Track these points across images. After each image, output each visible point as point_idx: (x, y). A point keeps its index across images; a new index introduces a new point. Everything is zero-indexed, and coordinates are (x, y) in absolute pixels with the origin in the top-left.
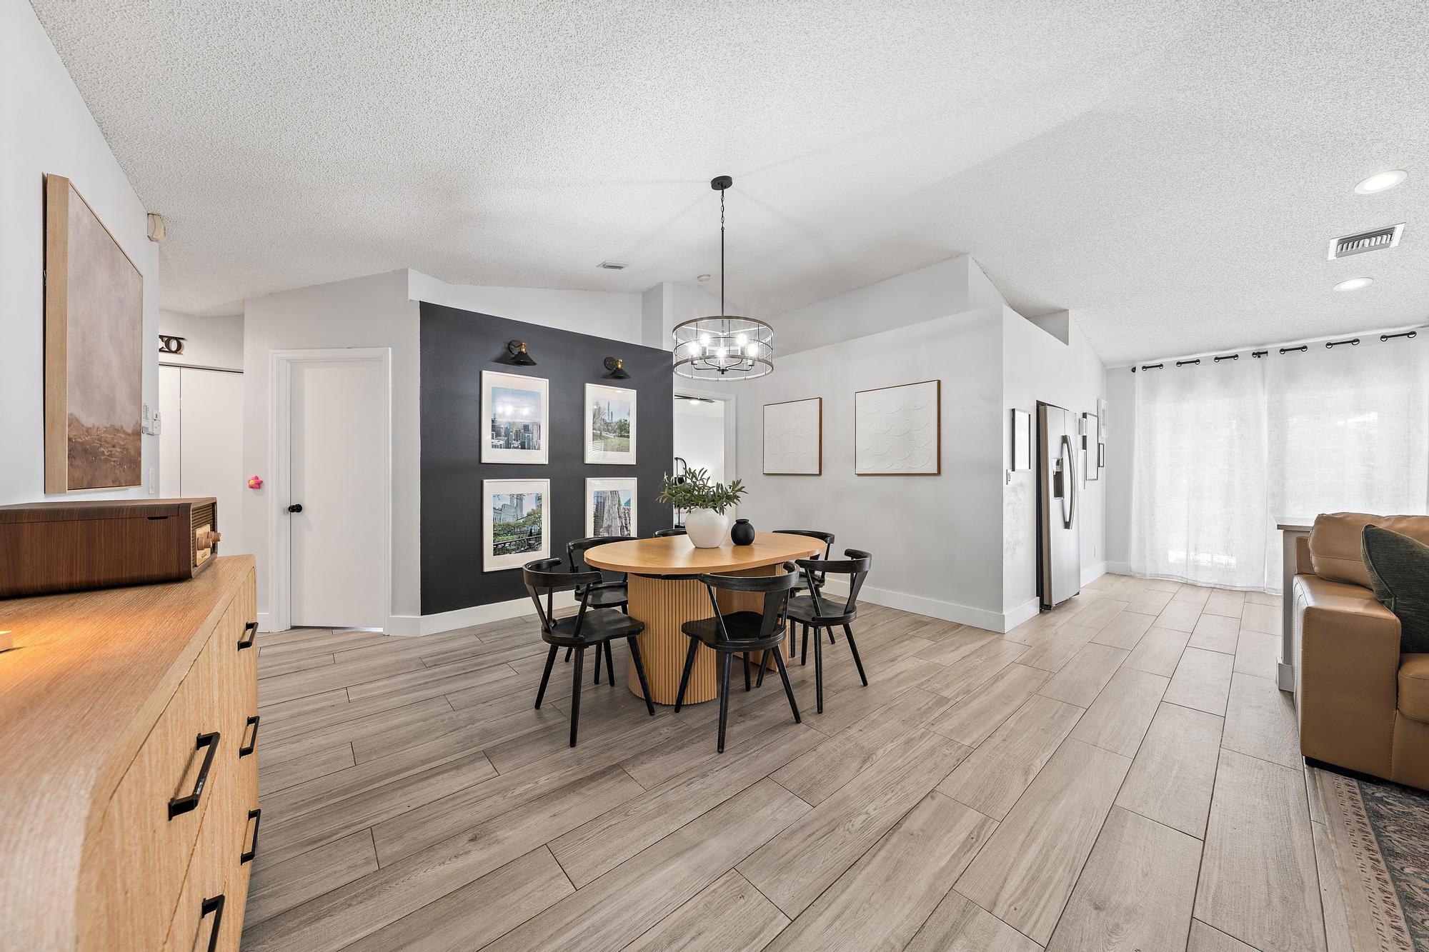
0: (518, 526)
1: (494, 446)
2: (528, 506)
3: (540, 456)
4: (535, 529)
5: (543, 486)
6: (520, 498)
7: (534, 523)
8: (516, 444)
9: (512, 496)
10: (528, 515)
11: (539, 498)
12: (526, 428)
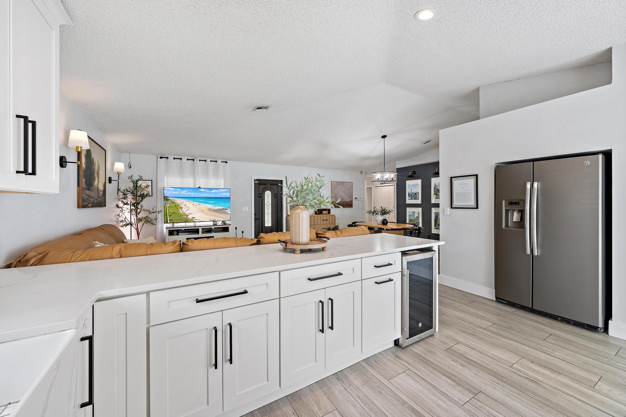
0: (413, 220)
1: (409, 199)
2: (416, 215)
3: (419, 201)
4: (418, 221)
5: (420, 210)
6: (414, 212)
7: (417, 220)
8: (413, 198)
9: (412, 212)
10: (416, 217)
11: (419, 213)
12: (415, 194)
